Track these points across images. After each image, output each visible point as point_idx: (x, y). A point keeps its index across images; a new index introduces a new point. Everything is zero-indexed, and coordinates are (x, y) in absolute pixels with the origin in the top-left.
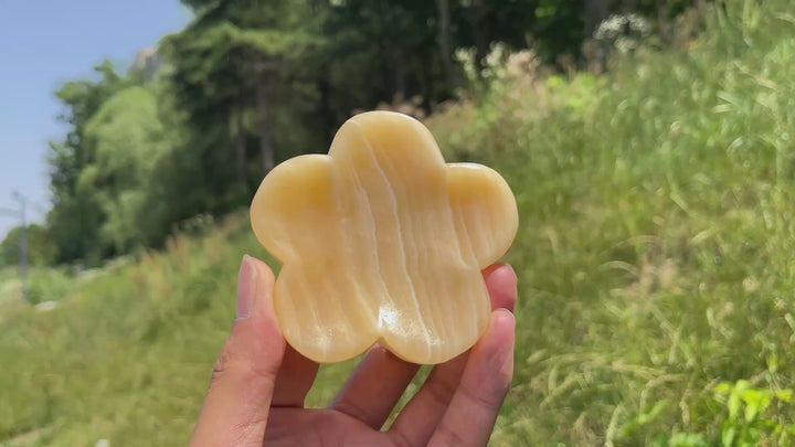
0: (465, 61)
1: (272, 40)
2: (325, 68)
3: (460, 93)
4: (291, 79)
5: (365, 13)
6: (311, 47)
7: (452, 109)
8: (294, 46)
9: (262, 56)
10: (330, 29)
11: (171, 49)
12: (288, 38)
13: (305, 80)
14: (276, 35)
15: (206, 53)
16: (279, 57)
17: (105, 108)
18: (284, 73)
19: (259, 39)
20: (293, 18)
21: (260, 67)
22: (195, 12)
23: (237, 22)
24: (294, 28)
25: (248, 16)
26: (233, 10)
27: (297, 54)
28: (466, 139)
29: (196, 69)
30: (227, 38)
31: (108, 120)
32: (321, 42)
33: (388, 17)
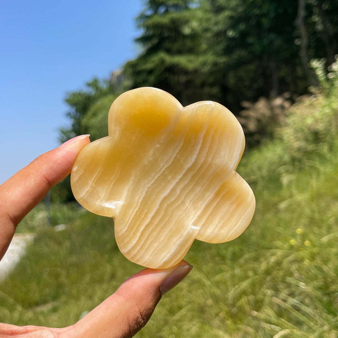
0: (316, 68)
1: (190, 61)
2: (225, 76)
3: (313, 89)
4: (203, 85)
5: (250, 40)
6: (215, 64)
7: (307, 101)
8: (204, 64)
9: (185, 72)
10: (228, 51)
11: (130, 71)
12: (201, 59)
13: (212, 85)
14: (192, 57)
15: (151, 72)
16: (196, 71)
17: (93, 109)
18: (198, 81)
19: (183, 60)
20: (204, 46)
21: (183, 79)
22: (144, 46)
23: (169, 51)
24: (205, 52)
25: (176, 46)
26: (167, 45)
27: (206, 69)
28: (316, 121)
30: (162, 62)
32: (222, 60)
33: (265, 41)
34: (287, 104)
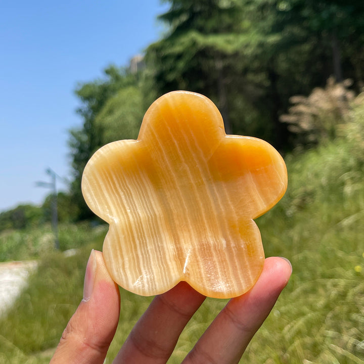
1: (229, 42)
2: (273, 60)
4: (246, 71)
5: (306, 12)
6: (261, 45)
8: (247, 46)
9: (223, 55)
10: (277, 28)
11: (153, 55)
12: (242, 39)
13: (256, 71)
14: (231, 37)
15: (179, 57)
16: (236, 55)
17: (109, 104)
18: (240, 66)
19: (219, 41)
20: (246, 24)
21: (219, 65)
22: (171, 25)
23: (202, 30)
24: (245, 31)
25: (211, 24)
26: (199, 22)
27: (249, 52)
29: (172, 69)
30: (194, 43)
31: (111, 112)
33: (324, 15)
34: (350, 95)
